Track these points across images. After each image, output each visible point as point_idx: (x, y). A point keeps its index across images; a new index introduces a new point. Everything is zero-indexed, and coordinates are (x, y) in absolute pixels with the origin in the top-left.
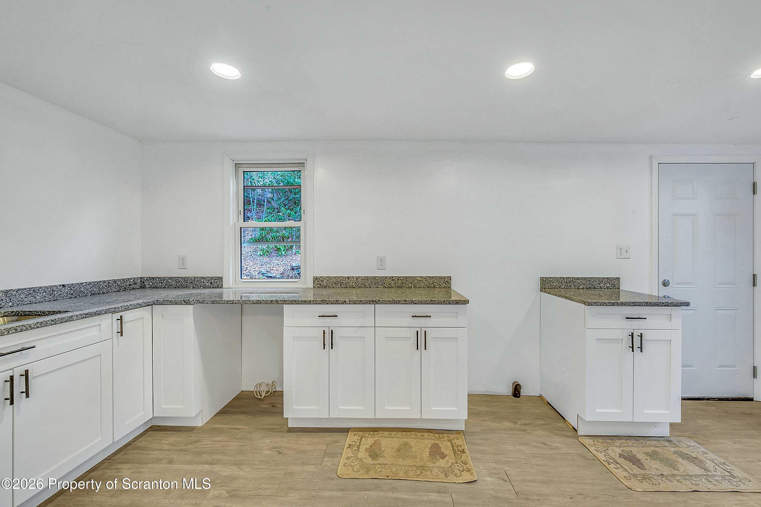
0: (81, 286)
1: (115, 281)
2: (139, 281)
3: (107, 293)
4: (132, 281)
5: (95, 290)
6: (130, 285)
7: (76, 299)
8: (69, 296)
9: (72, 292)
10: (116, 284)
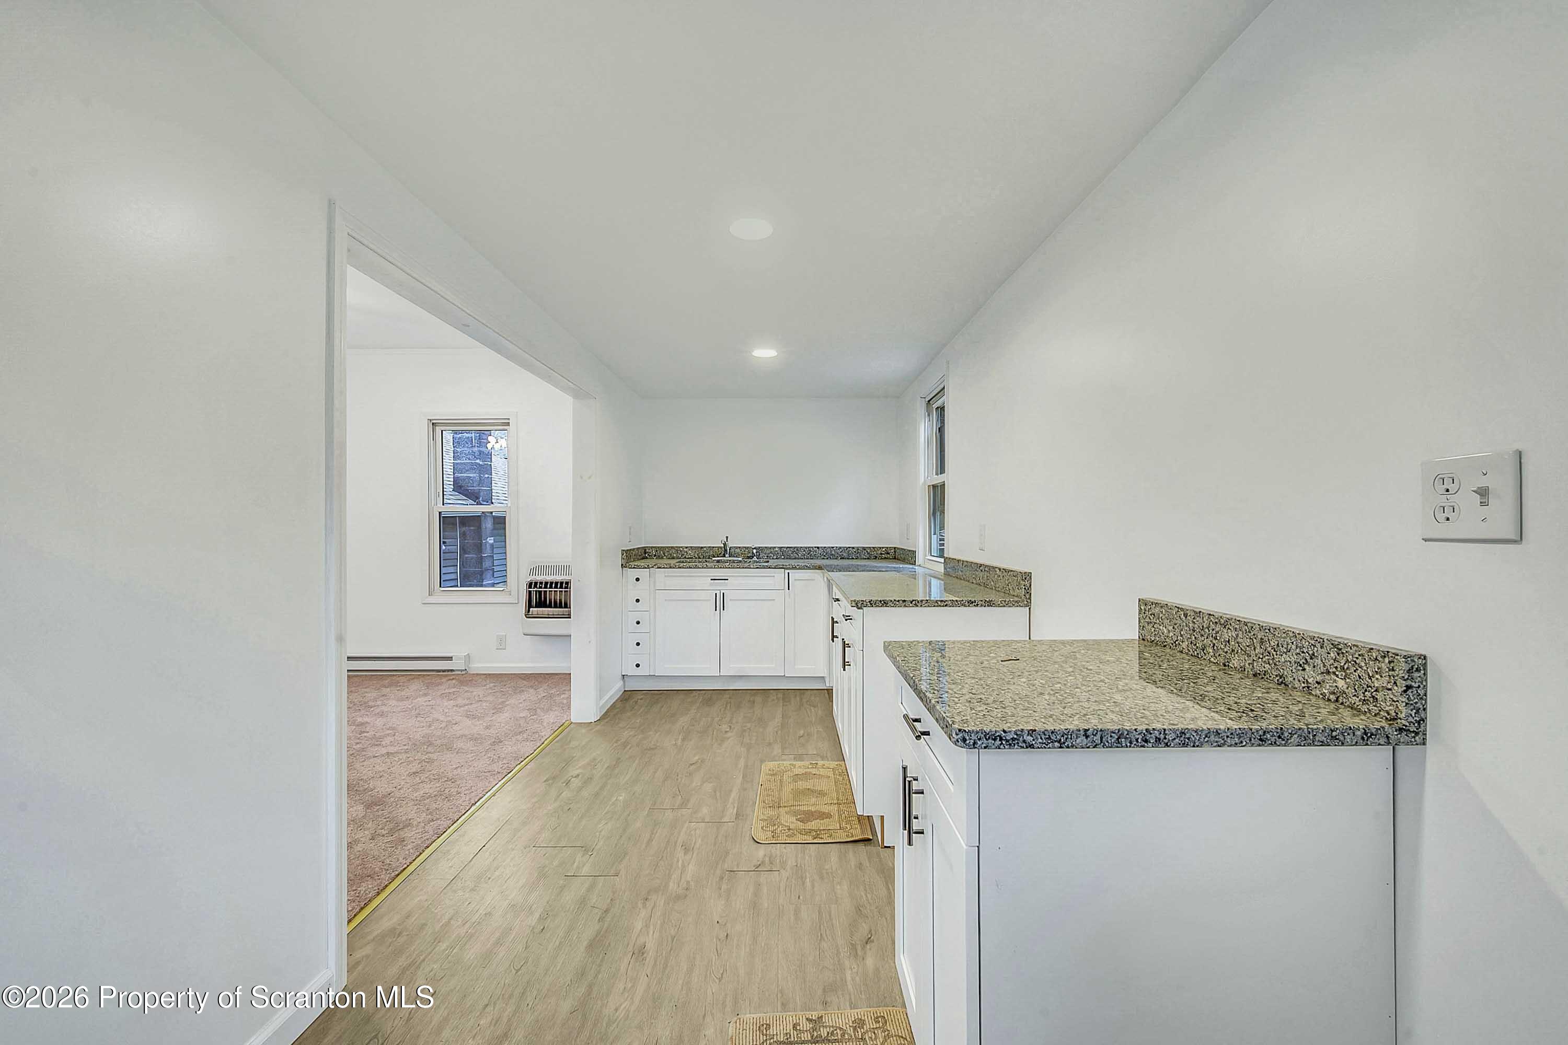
0: (832, 549)
1: (864, 549)
2: (892, 551)
3: (856, 559)
4: (884, 550)
5: (844, 554)
6: (881, 554)
7: (827, 560)
8: (822, 557)
9: (825, 554)
10: (866, 552)
